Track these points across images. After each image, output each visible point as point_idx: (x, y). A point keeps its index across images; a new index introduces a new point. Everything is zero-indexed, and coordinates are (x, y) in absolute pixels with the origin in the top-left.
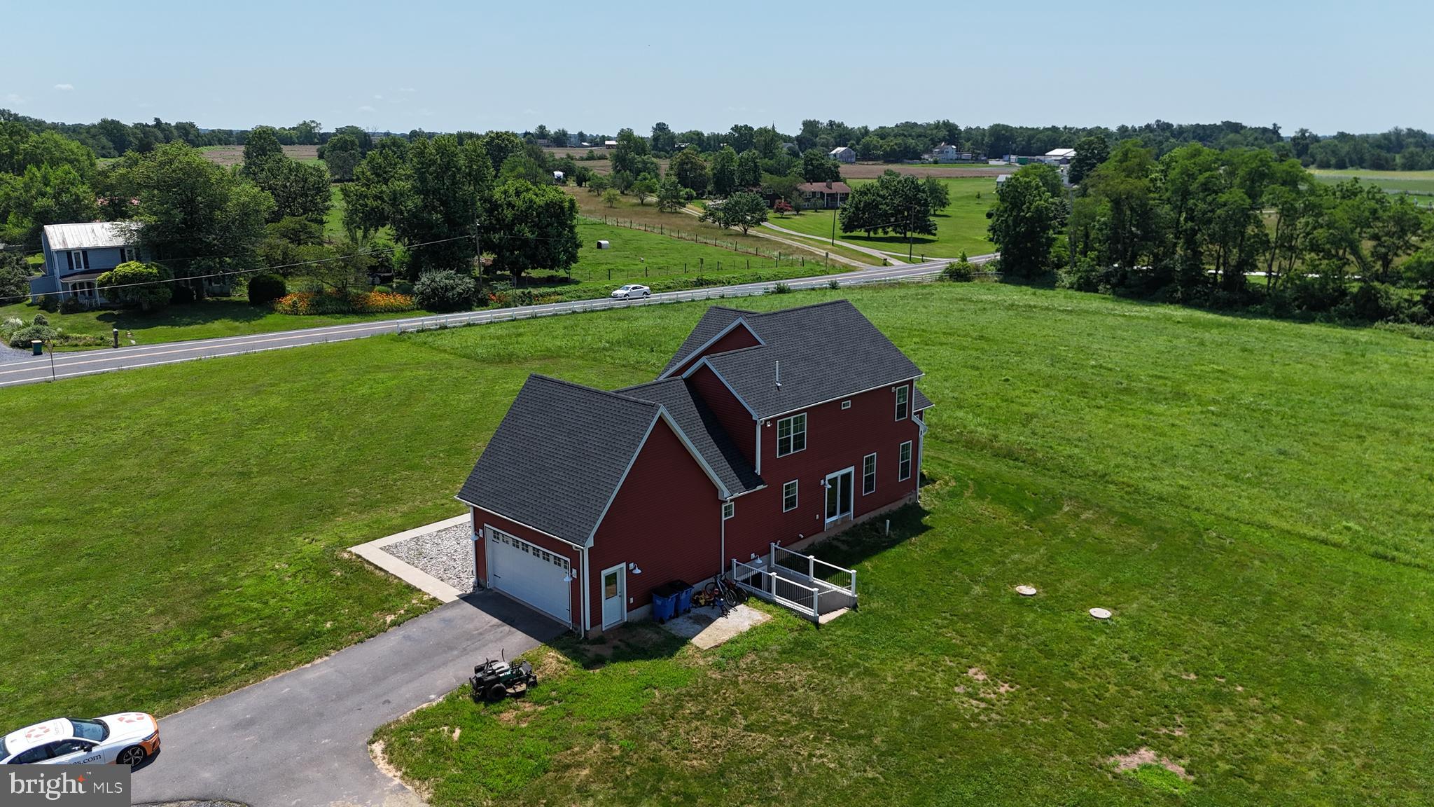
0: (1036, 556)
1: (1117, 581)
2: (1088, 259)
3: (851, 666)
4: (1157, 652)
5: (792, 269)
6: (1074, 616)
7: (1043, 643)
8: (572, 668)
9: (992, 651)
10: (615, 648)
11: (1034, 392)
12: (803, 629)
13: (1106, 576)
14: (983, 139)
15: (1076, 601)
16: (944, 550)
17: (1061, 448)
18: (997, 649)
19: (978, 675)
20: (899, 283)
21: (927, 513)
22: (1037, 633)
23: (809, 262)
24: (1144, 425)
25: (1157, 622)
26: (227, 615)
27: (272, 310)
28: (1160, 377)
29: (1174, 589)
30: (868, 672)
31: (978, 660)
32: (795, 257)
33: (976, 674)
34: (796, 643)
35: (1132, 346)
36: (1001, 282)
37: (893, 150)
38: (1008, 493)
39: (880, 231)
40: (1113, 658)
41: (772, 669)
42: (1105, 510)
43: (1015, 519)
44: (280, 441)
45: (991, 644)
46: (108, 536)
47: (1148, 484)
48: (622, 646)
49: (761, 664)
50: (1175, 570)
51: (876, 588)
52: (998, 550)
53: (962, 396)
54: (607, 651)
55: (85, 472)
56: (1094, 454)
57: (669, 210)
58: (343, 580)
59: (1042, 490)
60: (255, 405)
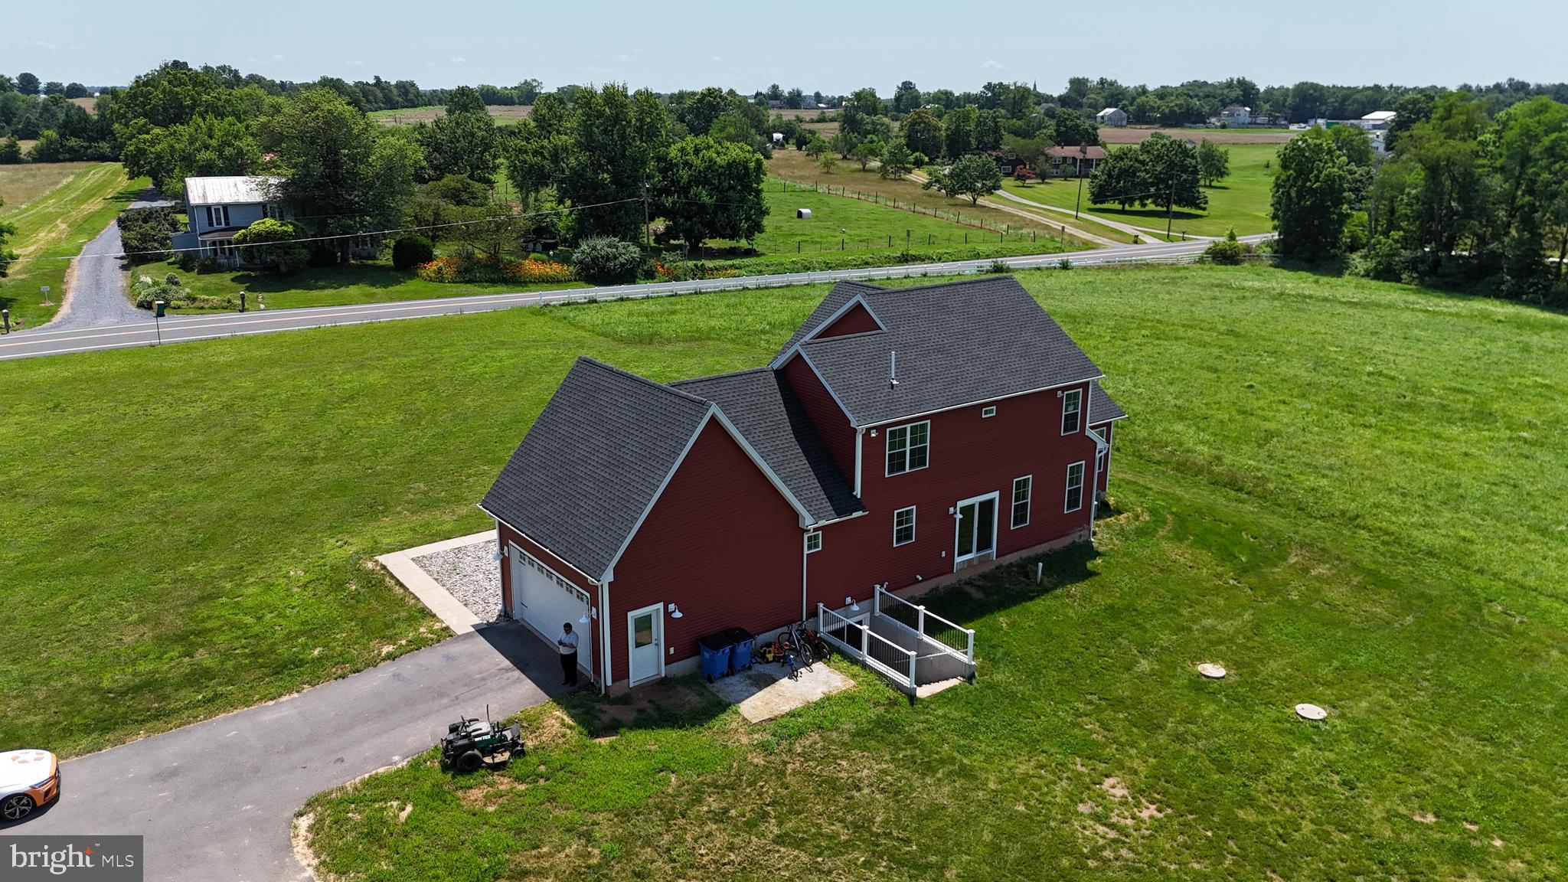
0: (1238, 622)
1: (1344, 666)
2: (1390, 241)
3: (942, 762)
4: (1383, 777)
5: (1019, 245)
6: (1273, 713)
7: (1219, 749)
8: (574, 735)
9: (1143, 755)
10: (641, 711)
11: (1284, 402)
12: (893, 703)
13: (1330, 658)
14: (1285, 100)
15: (1278, 691)
16: (1111, 607)
17: (1302, 478)
18: (1151, 752)
19: (1115, 788)
20: (1148, 264)
21: (1098, 554)
22: (1213, 733)
23: (1041, 237)
24: (1426, 452)
25: (1392, 731)
26: (210, 630)
27: (413, 275)
28: (1460, 391)
29: (1425, 684)
30: (966, 772)
31: (1121, 767)
32: (1024, 231)
33: (1113, 787)
34: (879, 722)
35: (1429, 350)
36: (1276, 266)
37: (1172, 112)
38: (1218, 534)
39: (1137, 203)
40: (1316, 780)
41: (835, 757)
42: (1348, 564)
43: (1220, 569)
44: (361, 423)
45: (1145, 745)
46: (132, 524)
47: (1415, 533)
48: (651, 710)
49: (824, 748)
50: (1432, 657)
51: (1006, 654)
52: (1186, 612)
53: (1187, 404)
54: (627, 714)
55: (142, 448)
56: (1346, 488)
57: (892, 176)
58: (355, 596)
59: (1266, 533)
60: (352, 380)
